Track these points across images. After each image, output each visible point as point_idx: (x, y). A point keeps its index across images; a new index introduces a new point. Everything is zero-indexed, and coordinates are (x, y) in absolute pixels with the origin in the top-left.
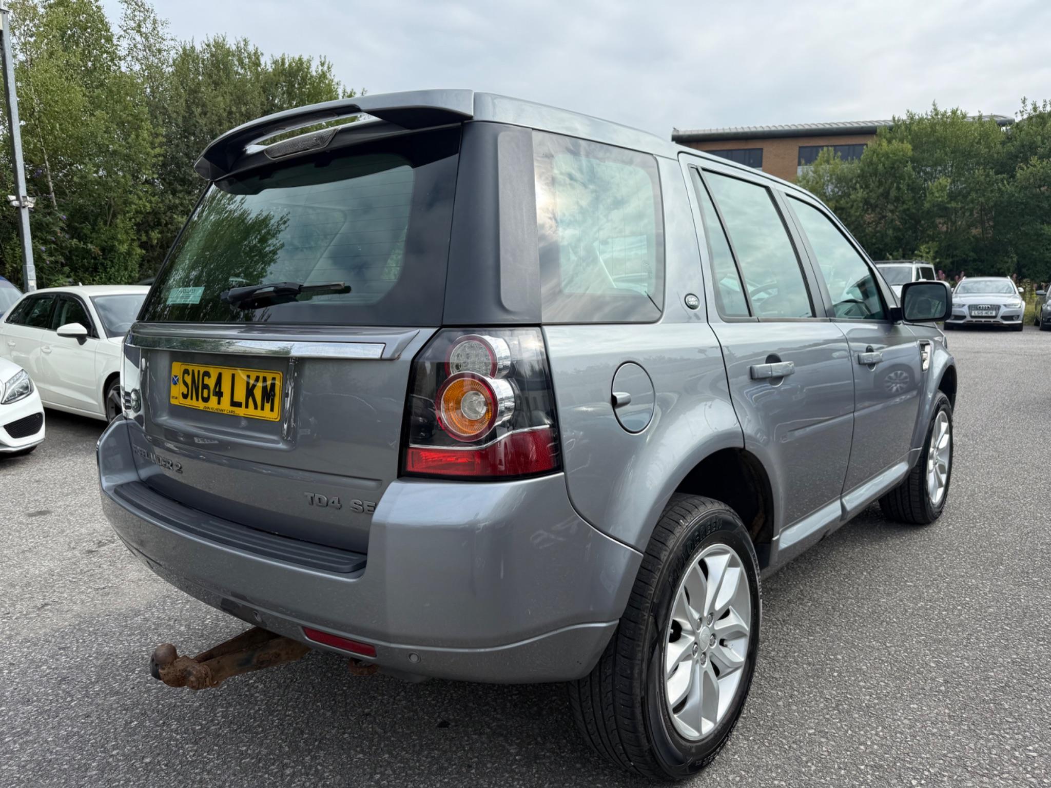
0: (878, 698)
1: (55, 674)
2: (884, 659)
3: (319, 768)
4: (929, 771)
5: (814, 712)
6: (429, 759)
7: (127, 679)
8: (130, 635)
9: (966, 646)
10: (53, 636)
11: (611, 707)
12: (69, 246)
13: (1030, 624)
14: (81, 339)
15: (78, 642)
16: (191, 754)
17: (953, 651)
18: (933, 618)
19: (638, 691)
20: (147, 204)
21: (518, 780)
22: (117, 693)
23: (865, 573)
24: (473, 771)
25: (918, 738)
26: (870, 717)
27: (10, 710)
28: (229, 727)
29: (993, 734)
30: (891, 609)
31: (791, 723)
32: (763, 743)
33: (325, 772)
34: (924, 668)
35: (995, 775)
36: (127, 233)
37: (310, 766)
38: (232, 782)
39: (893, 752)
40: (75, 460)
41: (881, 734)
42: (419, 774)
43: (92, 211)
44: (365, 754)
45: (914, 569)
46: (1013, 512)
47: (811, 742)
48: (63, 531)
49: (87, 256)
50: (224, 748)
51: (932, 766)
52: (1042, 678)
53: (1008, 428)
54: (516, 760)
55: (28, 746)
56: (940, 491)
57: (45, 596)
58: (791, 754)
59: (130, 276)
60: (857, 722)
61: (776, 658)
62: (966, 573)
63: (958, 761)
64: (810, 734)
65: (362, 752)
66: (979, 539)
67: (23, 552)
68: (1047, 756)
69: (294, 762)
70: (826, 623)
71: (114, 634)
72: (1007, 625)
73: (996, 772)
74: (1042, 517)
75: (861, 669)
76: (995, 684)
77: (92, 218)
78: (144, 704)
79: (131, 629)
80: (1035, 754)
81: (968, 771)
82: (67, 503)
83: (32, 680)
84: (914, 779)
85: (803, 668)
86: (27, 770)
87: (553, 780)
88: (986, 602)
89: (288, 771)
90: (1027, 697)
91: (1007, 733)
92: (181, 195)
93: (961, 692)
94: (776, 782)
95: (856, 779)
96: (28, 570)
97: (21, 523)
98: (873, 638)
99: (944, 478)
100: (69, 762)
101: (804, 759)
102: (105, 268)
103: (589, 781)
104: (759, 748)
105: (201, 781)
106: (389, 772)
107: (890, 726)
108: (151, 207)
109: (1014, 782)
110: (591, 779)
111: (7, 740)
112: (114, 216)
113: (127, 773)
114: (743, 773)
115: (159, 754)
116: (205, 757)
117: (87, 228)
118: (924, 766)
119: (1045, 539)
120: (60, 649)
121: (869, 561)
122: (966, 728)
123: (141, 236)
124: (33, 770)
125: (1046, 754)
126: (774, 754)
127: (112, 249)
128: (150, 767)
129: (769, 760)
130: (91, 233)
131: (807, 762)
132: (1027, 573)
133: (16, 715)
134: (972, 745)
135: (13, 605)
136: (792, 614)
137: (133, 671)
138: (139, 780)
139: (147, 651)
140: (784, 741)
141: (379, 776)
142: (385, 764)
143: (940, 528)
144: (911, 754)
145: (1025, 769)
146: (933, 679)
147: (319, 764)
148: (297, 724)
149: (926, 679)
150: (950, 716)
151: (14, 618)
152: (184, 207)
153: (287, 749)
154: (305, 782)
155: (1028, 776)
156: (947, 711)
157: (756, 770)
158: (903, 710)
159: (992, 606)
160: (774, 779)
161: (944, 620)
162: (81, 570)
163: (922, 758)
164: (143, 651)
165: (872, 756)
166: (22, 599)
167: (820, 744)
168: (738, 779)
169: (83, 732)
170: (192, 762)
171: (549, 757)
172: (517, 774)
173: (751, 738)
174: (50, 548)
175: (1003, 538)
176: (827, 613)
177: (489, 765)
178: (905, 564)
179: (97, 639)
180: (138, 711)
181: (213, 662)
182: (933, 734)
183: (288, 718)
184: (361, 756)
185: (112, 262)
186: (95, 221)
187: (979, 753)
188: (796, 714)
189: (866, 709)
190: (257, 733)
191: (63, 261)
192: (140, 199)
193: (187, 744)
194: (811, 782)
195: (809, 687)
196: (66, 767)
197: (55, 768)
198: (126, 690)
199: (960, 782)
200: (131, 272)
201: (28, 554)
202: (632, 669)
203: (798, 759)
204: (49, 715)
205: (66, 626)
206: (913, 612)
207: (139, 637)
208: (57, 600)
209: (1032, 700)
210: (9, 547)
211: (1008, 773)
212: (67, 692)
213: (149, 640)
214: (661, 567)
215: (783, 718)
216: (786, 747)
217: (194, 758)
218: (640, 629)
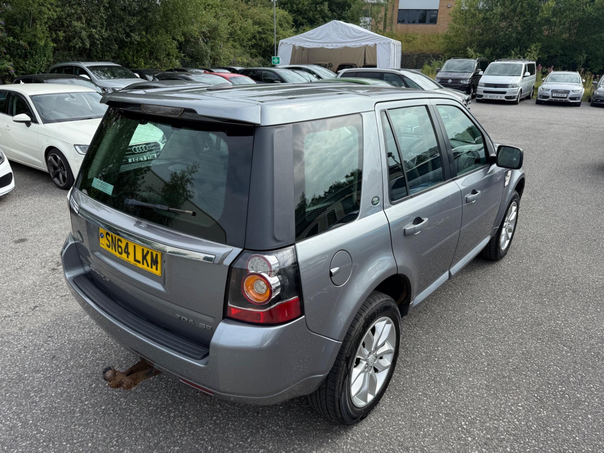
0: (454, 374)
1: (49, 353)
2: (461, 350)
3: (187, 413)
4: (471, 417)
5: (423, 382)
6: (239, 408)
7: (86, 358)
8: (83, 329)
9: (502, 343)
10: (44, 329)
11: (324, 401)
12: (7, 41)
13: (536, 329)
14: (28, 124)
15: (57, 333)
16: (124, 404)
17: (495, 346)
18: (489, 325)
19: (337, 396)
20: (54, 13)
21: (281, 420)
22: (82, 366)
23: (460, 294)
24: (260, 415)
25: (469, 398)
26: (449, 385)
27: (30, 377)
28: (141, 388)
29: (504, 396)
30: (470, 318)
31: (411, 388)
32: (396, 400)
33: (190, 415)
34: (479, 356)
35: (501, 420)
36: (43, 32)
37: (182, 411)
38: (145, 420)
39: (456, 406)
40: (34, 199)
41: (452, 395)
42: (234, 417)
43: (19, 18)
44: (208, 405)
45: (486, 291)
46: (543, 252)
47: (419, 399)
48: (36, 255)
49: (20, 47)
50: (140, 400)
51: (473, 414)
52: (534, 363)
53: (555, 189)
54: (280, 409)
55: (43, 398)
56: (507, 242)
57: (34, 301)
58: (409, 406)
59: (48, 60)
60: (443, 388)
61: (409, 349)
62: (512, 294)
63: (485, 411)
64: (419, 395)
65: (207, 403)
66: (523, 271)
67: (17, 269)
68: (526, 409)
69: (174, 409)
70: (436, 326)
71: (76, 328)
72: (525, 329)
73: (501, 418)
74: (558, 256)
75: (449, 356)
76: (511, 367)
77: (20, 23)
78: (97, 373)
79: (83, 325)
80: (521, 408)
81: (489, 418)
82: (35, 233)
83: (38, 357)
84: (464, 421)
85: (421, 355)
86: (45, 413)
87: (297, 420)
88: (517, 315)
89: (172, 415)
90: (524, 374)
91: (511, 396)
92: (75, 7)
93: (494, 371)
94: (400, 422)
95: (437, 421)
96: (22, 282)
97: (11, 248)
98: (458, 336)
99: (510, 235)
100: (65, 408)
101: (415, 409)
102: (32, 56)
103: (314, 421)
104: (394, 403)
105: (130, 420)
106: (220, 415)
107: (457, 391)
108: (57, 15)
109: (508, 424)
110: (315, 420)
111: (32, 395)
112: (34, 20)
113: (94, 415)
114: (386, 417)
115: (108, 404)
116: (131, 406)
117: (17, 29)
118: (469, 414)
119: (556, 272)
120: (49, 337)
121: (464, 285)
122: (492, 392)
123: (52, 34)
124: (48, 412)
125: (526, 408)
126: (401, 406)
127: (35, 43)
128: (105, 412)
129: (398, 410)
130: (21, 32)
131: (416, 411)
132: (542, 295)
133: (33, 379)
134: (493, 403)
135: (18, 307)
136: (420, 320)
137: (88, 352)
138: (100, 419)
139: (94, 339)
140: (407, 399)
141: (215, 417)
142: (218, 411)
143: (504, 264)
144: (464, 407)
145: (515, 416)
146: (482, 363)
147: (186, 410)
148: (174, 386)
149: (479, 362)
150: (486, 385)
151: (20, 316)
152: (78, 15)
153: (170, 402)
154: (180, 421)
155: (515, 420)
156: (485, 382)
157: (392, 416)
158: (465, 381)
159: (520, 317)
160: (399, 420)
161: (495, 325)
162: (51, 282)
163: (469, 410)
164: (91, 339)
165: (446, 408)
166: (22, 303)
167: (424, 400)
168: (383, 420)
169: (69, 390)
170: (125, 408)
171: (296, 408)
172: (280, 417)
173: (391, 397)
174: (31, 267)
175: (535, 271)
176: (437, 320)
177: (267, 412)
178: (482, 288)
179: (67, 330)
180: (94, 378)
181: (134, 376)
182: (476, 396)
183: (169, 383)
184: (206, 406)
185: (35, 51)
186: (22, 24)
187: (496, 407)
188: (414, 383)
189: (447, 381)
190: (155, 392)
191: (5, 51)
192: (50, 10)
193: (121, 398)
194: (416, 423)
195: (423, 367)
196: (64, 411)
197: (58, 412)
198: (87, 364)
199: (484, 423)
200: (48, 57)
201: (20, 271)
202: (335, 387)
203: (412, 409)
204: (50, 380)
205: (49, 323)
206: (480, 320)
207: (88, 330)
208: (41, 303)
209: (527, 376)
210: (9, 266)
211: (507, 418)
212: (57, 366)
213: (94, 332)
214: (351, 339)
215: (408, 385)
216: (407, 402)
217: (126, 406)
218: (339, 369)
